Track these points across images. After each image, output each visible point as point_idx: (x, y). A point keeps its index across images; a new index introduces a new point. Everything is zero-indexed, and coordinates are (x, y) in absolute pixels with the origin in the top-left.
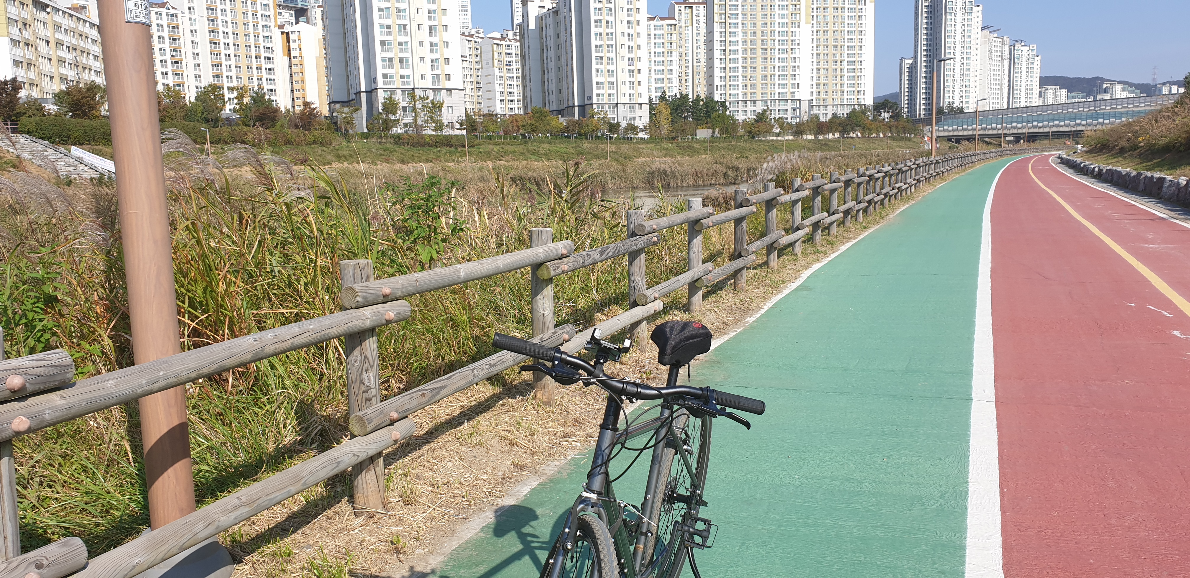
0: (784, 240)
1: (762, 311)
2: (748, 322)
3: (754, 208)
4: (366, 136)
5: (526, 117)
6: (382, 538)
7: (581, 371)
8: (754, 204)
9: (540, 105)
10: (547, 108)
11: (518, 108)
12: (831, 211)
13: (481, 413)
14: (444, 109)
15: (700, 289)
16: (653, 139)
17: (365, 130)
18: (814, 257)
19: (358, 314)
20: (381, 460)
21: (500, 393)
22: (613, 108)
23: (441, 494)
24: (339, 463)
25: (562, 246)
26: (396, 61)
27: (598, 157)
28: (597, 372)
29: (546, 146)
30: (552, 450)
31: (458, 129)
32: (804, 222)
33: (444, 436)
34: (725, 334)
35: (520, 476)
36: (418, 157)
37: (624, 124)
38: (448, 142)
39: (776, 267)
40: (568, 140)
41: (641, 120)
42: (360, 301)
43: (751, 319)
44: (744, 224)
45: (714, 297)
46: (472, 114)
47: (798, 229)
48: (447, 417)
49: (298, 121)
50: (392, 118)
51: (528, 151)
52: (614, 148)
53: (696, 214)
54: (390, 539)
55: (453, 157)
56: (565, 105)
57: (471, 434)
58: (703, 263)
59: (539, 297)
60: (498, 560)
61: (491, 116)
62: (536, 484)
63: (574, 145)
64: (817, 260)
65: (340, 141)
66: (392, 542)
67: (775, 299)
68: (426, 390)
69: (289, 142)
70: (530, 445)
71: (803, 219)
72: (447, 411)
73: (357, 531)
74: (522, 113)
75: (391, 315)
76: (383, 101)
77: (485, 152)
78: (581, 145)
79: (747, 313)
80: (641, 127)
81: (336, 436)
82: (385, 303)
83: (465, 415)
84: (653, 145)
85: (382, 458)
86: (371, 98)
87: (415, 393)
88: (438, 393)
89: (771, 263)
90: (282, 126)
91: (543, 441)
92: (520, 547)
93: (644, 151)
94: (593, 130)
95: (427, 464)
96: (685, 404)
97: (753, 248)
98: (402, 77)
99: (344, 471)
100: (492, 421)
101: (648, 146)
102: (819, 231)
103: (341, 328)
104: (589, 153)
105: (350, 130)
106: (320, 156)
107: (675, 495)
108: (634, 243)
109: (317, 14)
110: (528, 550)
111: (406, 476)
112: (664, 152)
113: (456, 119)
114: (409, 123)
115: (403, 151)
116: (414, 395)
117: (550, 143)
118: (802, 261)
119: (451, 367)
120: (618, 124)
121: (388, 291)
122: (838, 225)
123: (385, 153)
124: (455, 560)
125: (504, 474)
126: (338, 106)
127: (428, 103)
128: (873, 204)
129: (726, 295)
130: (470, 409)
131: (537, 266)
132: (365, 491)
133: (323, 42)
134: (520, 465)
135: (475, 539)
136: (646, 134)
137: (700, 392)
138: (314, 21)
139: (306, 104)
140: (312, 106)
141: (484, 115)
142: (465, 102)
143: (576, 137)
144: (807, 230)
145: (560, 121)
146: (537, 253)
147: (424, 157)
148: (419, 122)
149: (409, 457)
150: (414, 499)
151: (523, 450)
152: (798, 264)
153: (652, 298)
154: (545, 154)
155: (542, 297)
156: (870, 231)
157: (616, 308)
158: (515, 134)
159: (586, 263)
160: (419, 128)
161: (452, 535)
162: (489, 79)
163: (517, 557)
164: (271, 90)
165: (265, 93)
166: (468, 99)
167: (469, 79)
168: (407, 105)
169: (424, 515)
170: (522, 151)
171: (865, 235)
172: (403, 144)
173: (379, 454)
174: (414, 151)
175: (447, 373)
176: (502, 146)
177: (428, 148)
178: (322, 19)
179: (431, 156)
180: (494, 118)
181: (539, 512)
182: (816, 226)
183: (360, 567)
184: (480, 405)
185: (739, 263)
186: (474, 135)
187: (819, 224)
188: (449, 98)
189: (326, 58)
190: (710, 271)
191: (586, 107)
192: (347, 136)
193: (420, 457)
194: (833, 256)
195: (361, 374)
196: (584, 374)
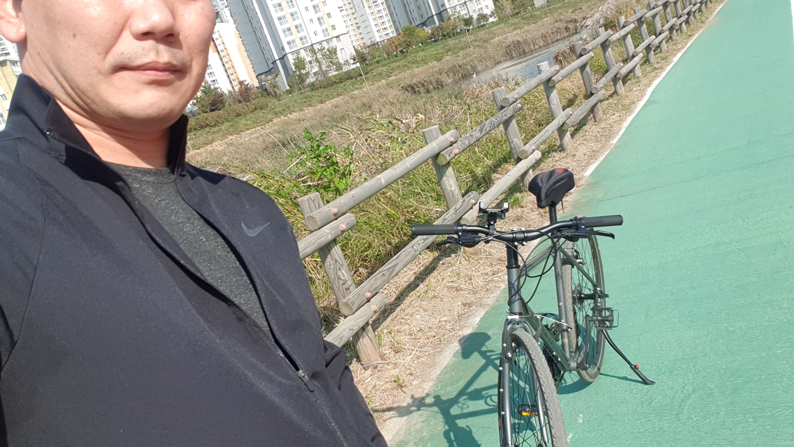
0: (625, 70)
1: (622, 132)
2: (612, 144)
3: (591, 54)
4: (290, 92)
5: (400, 37)
6: (387, 380)
7: (480, 234)
8: (591, 50)
9: (407, 24)
10: (413, 24)
11: (391, 33)
12: (658, 33)
13: (429, 273)
14: (339, 52)
15: (567, 130)
16: (501, 20)
17: (288, 88)
18: (653, 74)
19: (321, 233)
20: (370, 327)
21: (439, 256)
22: (463, 6)
23: (418, 339)
24: (341, 338)
25: (449, 136)
26: (294, 30)
27: (462, 49)
28: (491, 231)
29: (421, 54)
30: (488, 287)
31: (354, 64)
32: (637, 50)
33: (408, 298)
34: (596, 159)
35: (471, 311)
36: (331, 94)
37: (475, 16)
38: (349, 76)
39: (624, 93)
40: (436, 43)
41: (488, 8)
42: (319, 224)
43: (614, 141)
44: (588, 69)
45: (581, 133)
46: (360, 48)
47: (633, 57)
48: (407, 284)
49: (240, 98)
50: (304, 72)
51: (409, 62)
52: (473, 37)
53: (547, 75)
54: (393, 379)
55: (356, 86)
56: (426, 17)
57: (427, 291)
58: (564, 110)
59: (444, 179)
60: (471, 374)
61: (374, 45)
62: (483, 314)
63: (442, 45)
64: (656, 76)
65: (273, 102)
66: (395, 381)
67: (630, 119)
68: (385, 270)
69: (238, 115)
70: (471, 287)
71: (636, 47)
72: (405, 279)
73: (369, 380)
74: (395, 35)
75: (344, 227)
76: (294, 62)
77: (378, 74)
78: (447, 43)
79: (610, 137)
80: (489, 13)
81: (335, 319)
82: (336, 219)
83: (418, 279)
84: (503, 25)
85: (370, 326)
86: (284, 62)
87: (377, 275)
88: (393, 271)
89: (619, 91)
90: (230, 105)
91: (479, 281)
92: (483, 361)
93: (497, 31)
94: (453, 29)
95: (403, 321)
96: (562, 235)
97: (600, 84)
98: (301, 39)
99: (348, 341)
100: (439, 278)
101: (499, 26)
102: (652, 52)
103: (313, 246)
104: (456, 48)
105: (277, 92)
106: (263, 117)
107: (582, 296)
108: (503, 114)
109: (226, 13)
110: (489, 362)
111: (390, 333)
112: (513, 27)
113: (349, 56)
114: (317, 72)
115: (319, 94)
116: (377, 276)
117: (423, 50)
118: (644, 81)
119: (398, 248)
120: (471, 18)
121: (336, 210)
122: (667, 42)
123: (307, 100)
124: (441, 382)
125: (458, 313)
126: (263, 76)
127: (325, 52)
128: (692, 14)
129: (590, 128)
130: (421, 273)
131: (436, 156)
132: (366, 352)
133: (237, 33)
134: (468, 304)
135: (451, 363)
136: (495, 17)
137: (571, 223)
138: (226, 19)
139: (241, 83)
140: (246, 83)
141: (368, 47)
142: (352, 41)
143: (442, 39)
144: (641, 55)
145: (426, 31)
146: (433, 147)
147: (335, 94)
148: (324, 68)
149: (389, 319)
150: (401, 348)
151: (467, 292)
152: (641, 85)
153: (531, 150)
154: (423, 60)
155: (446, 178)
156: (695, 37)
157: (506, 166)
158: (395, 53)
159: (472, 142)
160: (324, 73)
161: (435, 365)
162: (364, 18)
163: (483, 369)
164: (214, 81)
165: (210, 85)
166: (353, 38)
167: (349, 23)
168: (311, 59)
169: (411, 357)
170: (405, 64)
171: (691, 42)
172: (317, 89)
173: (367, 324)
174: (327, 91)
175: (397, 253)
176: (388, 65)
177: (336, 85)
178: (232, 16)
179: (340, 91)
180: (376, 46)
181: (490, 333)
182: (648, 48)
183: (378, 404)
184: (427, 268)
185: (593, 100)
186: (366, 64)
187: (650, 46)
188: (340, 43)
189: (243, 44)
190: (571, 115)
191: (442, 13)
192: (277, 96)
193: (396, 317)
194: (668, 68)
195: (336, 273)
196: (483, 236)
